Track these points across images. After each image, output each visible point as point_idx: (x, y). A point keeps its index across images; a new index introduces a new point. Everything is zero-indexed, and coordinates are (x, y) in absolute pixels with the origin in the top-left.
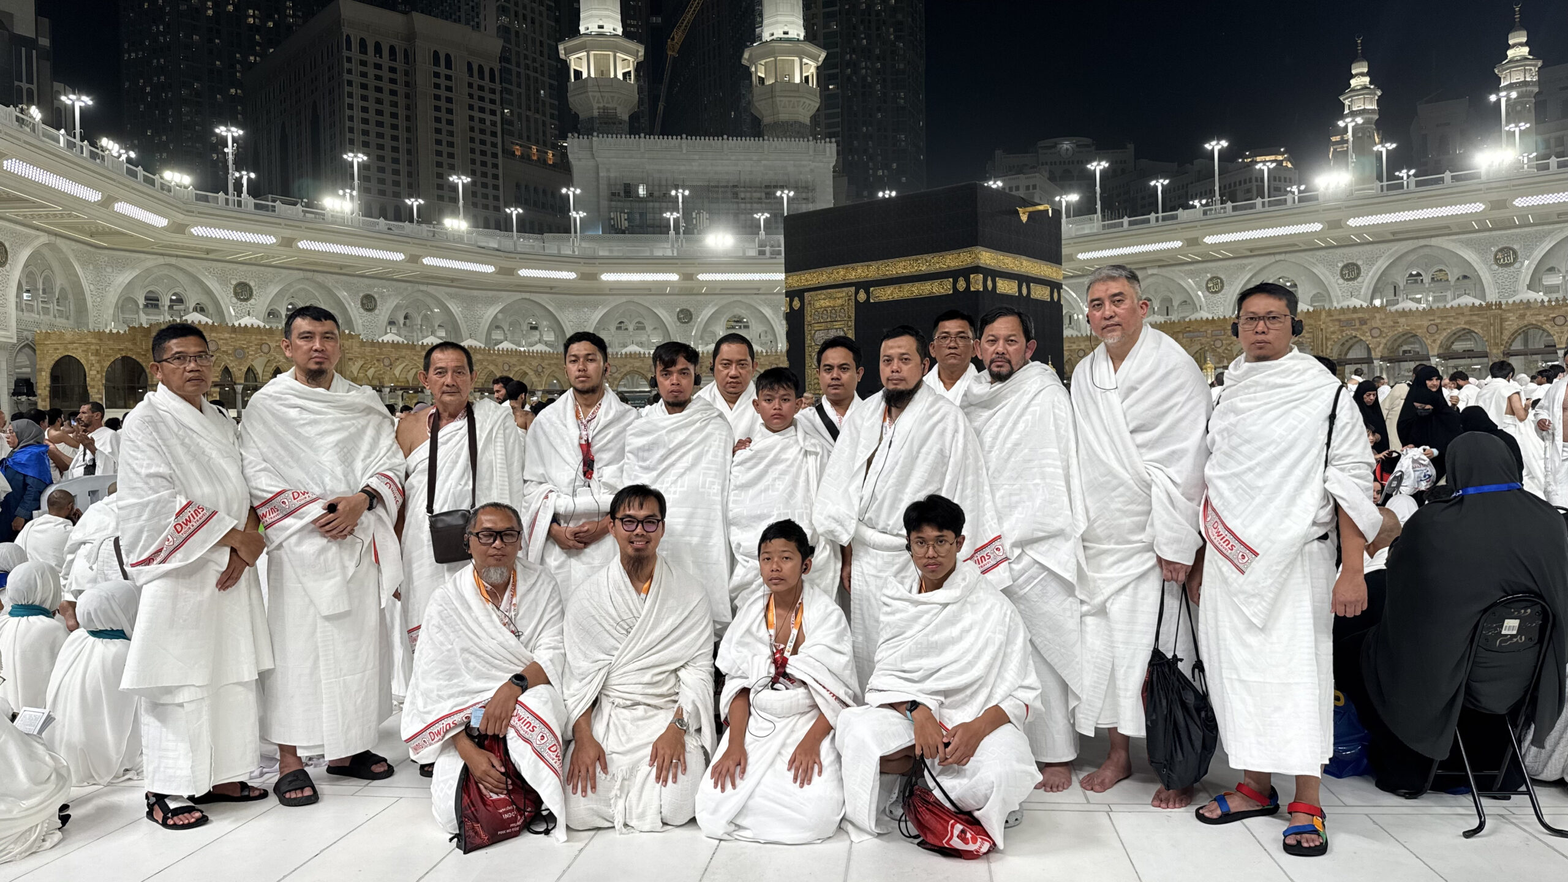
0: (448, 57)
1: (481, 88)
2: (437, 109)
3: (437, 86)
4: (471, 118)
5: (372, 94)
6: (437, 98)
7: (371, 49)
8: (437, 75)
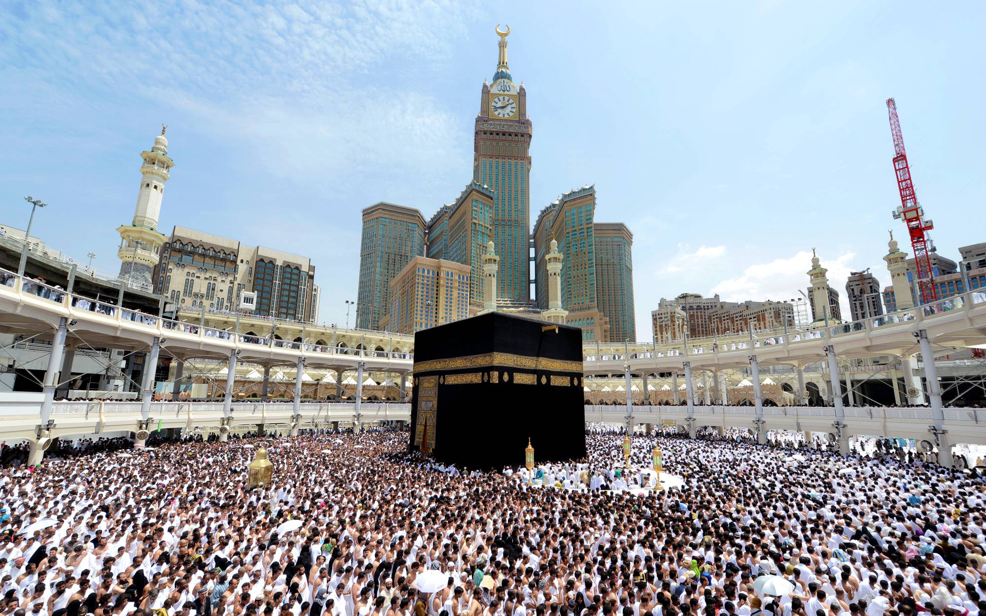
0: (452, 273)
1: (463, 283)
2: (447, 291)
3: (448, 283)
4: (459, 293)
5: (425, 287)
6: (447, 287)
7: (426, 272)
8: (448, 279)
